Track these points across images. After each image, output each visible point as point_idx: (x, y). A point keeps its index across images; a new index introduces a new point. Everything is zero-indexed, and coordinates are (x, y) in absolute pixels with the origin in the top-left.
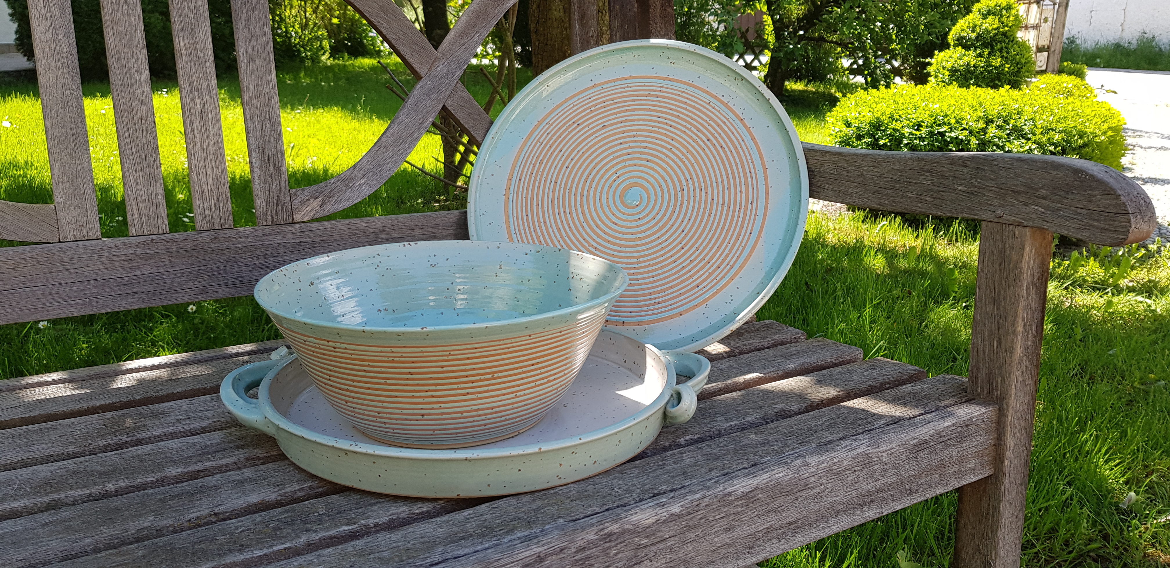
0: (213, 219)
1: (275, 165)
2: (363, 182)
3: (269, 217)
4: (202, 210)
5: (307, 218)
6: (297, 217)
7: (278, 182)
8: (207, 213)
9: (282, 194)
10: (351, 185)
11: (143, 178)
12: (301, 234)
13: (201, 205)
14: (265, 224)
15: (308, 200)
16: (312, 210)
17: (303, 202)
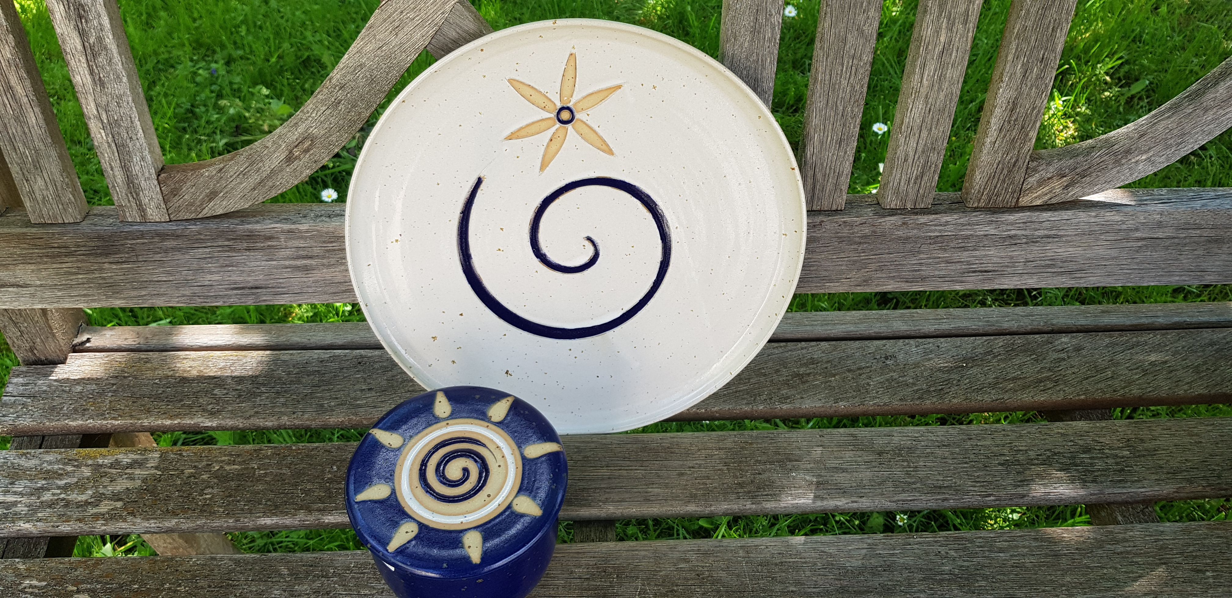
1: (1023, 127)
2: (1144, 157)
3: (985, 198)
4: (895, 184)
5: (1039, 202)
6: (1025, 201)
7: (1016, 152)
8: (903, 188)
9: (1015, 169)
11: (832, 139)
12: (1021, 225)
14: (976, 205)
15: (1049, 179)
16: (1051, 192)
17: (1041, 183)
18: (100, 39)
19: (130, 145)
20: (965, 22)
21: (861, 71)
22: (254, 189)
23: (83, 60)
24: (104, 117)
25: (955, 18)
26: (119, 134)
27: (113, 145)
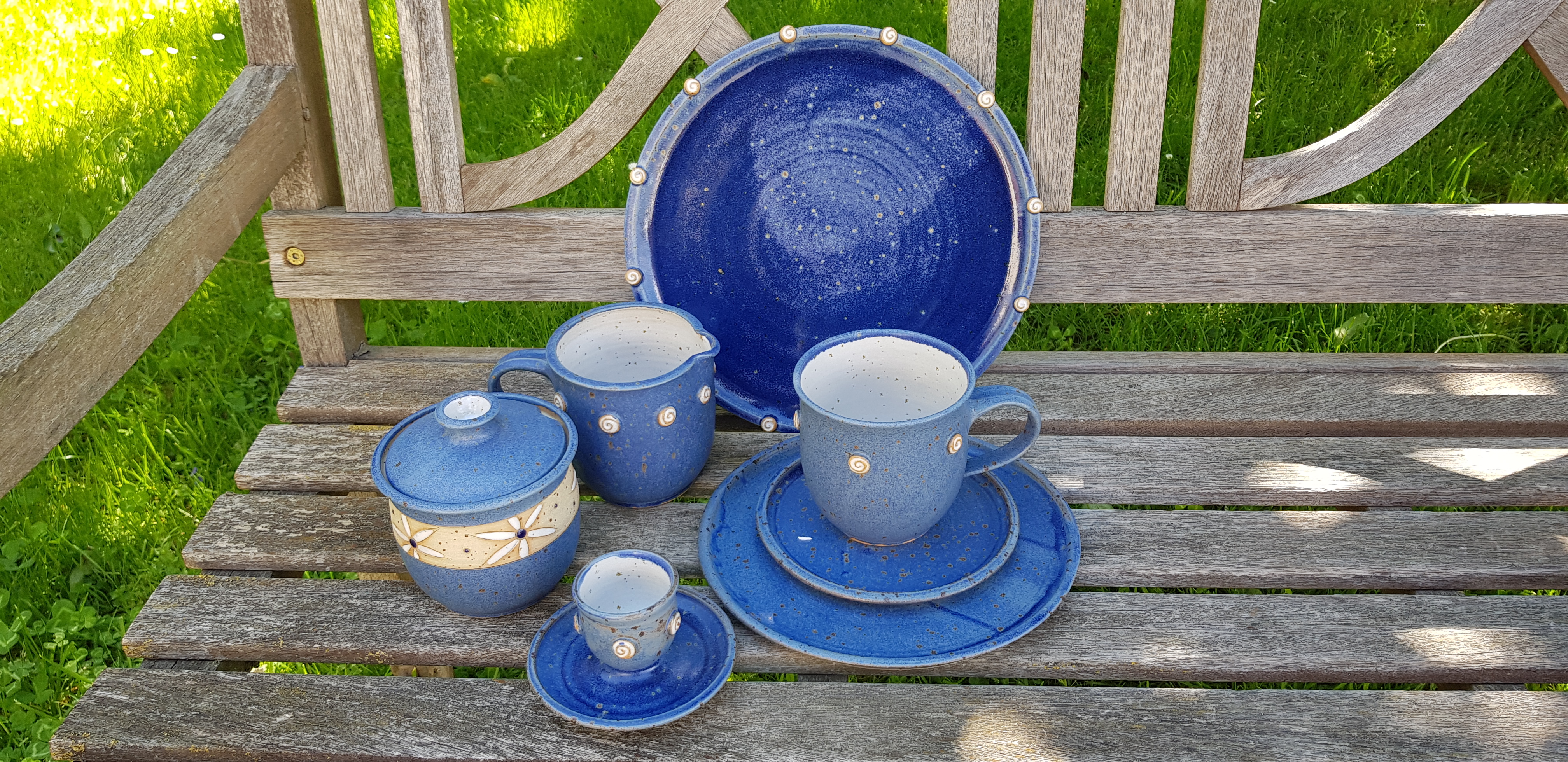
0: (1129, 198)
1: (1231, 126)
2: (1356, 158)
3: (1205, 200)
4: (1117, 185)
5: (1259, 206)
6: (1245, 204)
7: (1229, 152)
8: (1124, 188)
9: (1231, 169)
10: (1336, 162)
11: (1052, 137)
12: (1245, 228)
13: (1119, 177)
14: (1198, 209)
15: (1266, 180)
16: (1270, 194)
17: (1258, 183)
18: (433, 40)
19: (442, 137)
20: (1162, 23)
21: (1072, 70)
22: (540, 182)
23: (417, 59)
24: (425, 110)
25: (1151, 19)
26: (435, 126)
27: (428, 137)
